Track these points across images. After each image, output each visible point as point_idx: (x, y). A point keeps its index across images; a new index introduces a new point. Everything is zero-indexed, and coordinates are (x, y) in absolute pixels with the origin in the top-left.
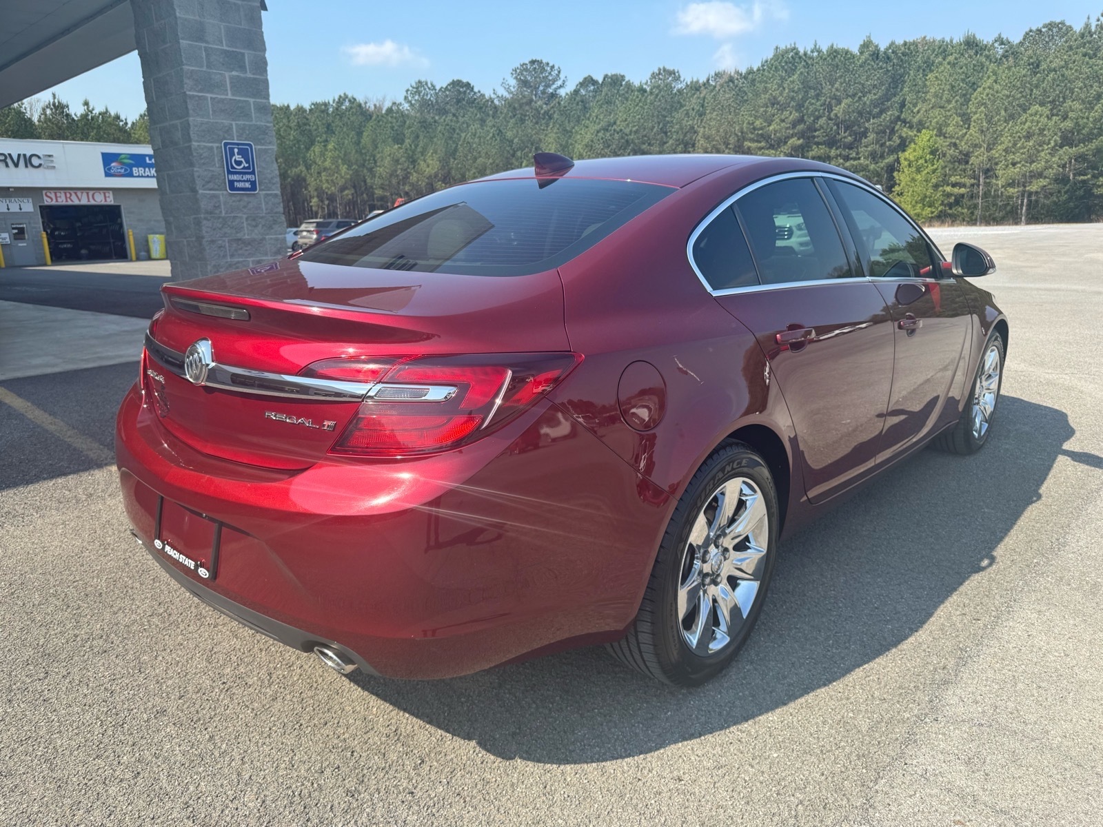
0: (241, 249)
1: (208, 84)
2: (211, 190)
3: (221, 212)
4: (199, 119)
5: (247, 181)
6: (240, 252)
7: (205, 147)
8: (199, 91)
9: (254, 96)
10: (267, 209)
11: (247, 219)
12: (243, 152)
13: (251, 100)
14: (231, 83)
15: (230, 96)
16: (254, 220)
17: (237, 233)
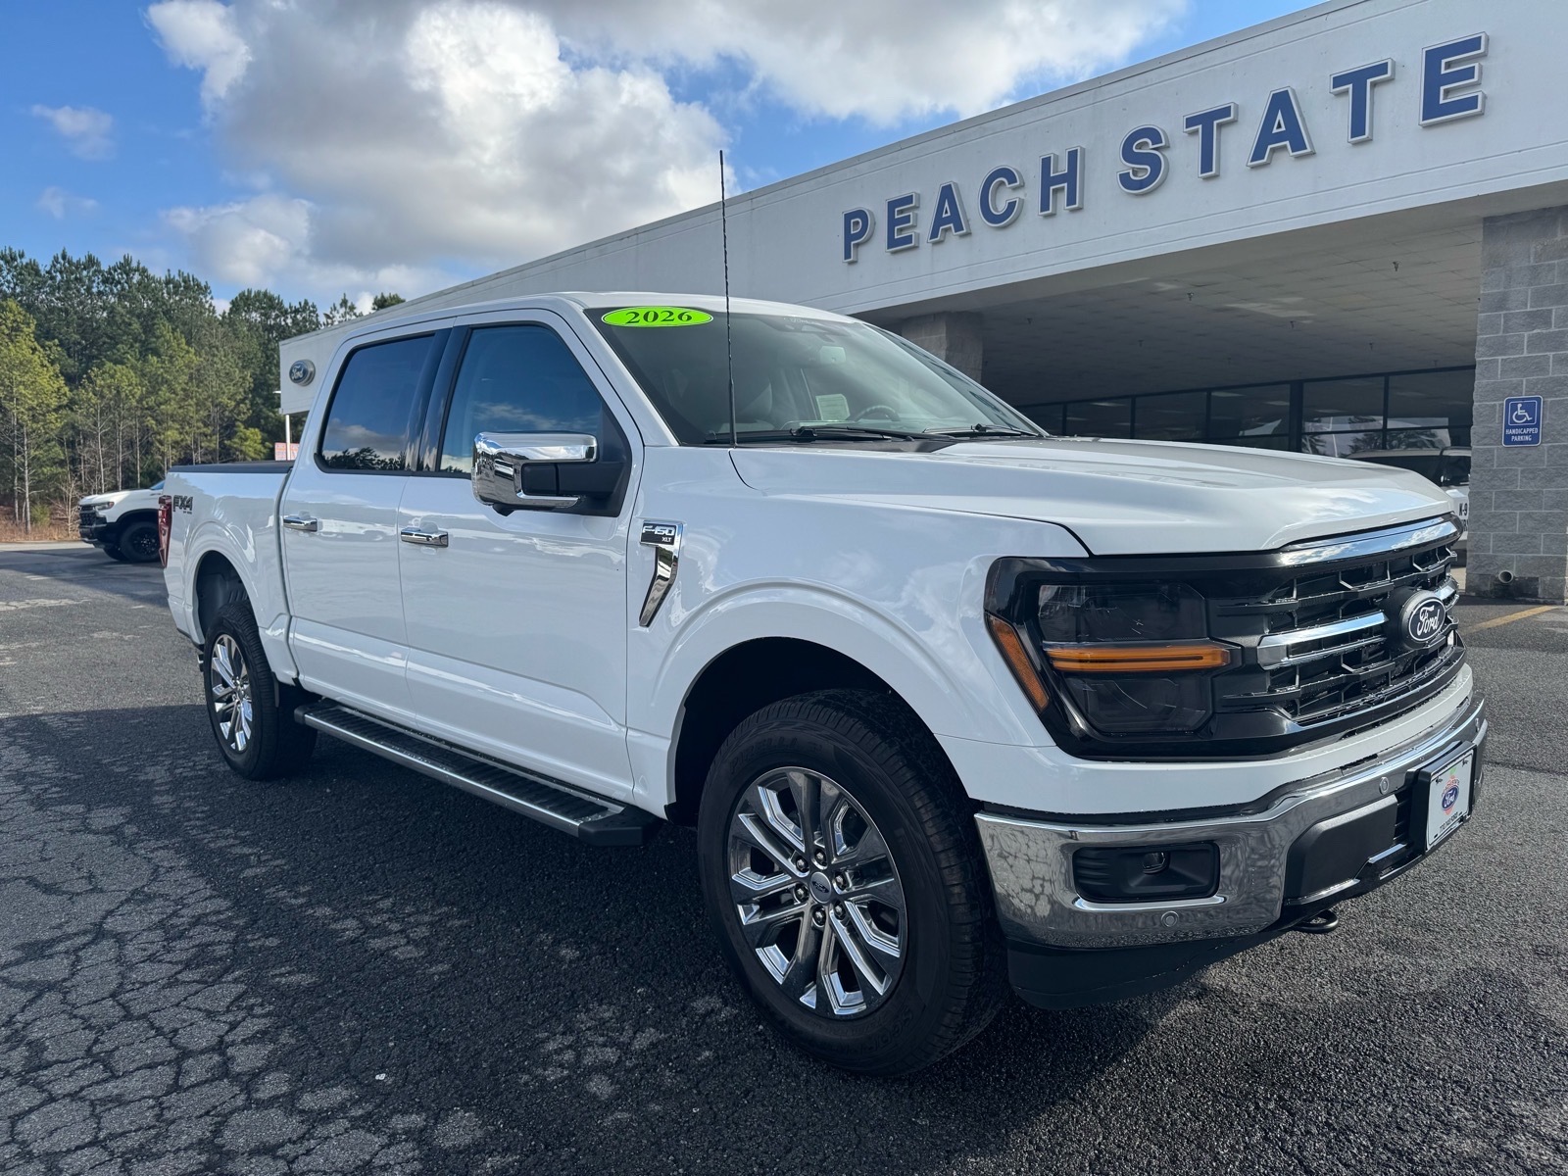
0: (1511, 501)
1: (1501, 347)
2: (1485, 445)
3: (1493, 465)
4: (1485, 381)
5: (1528, 434)
6: (1510, 504)
7: (1487, 405)
8: (1490, 356)
9: (1556, 349)
10: (1548, 462)
11: (1522, 472)
12: (1529, 407)
13: (1551, 354)
14: (1528, 342)
15: (1525, 354)
16: (1532, 472)
17: (1508, 485)
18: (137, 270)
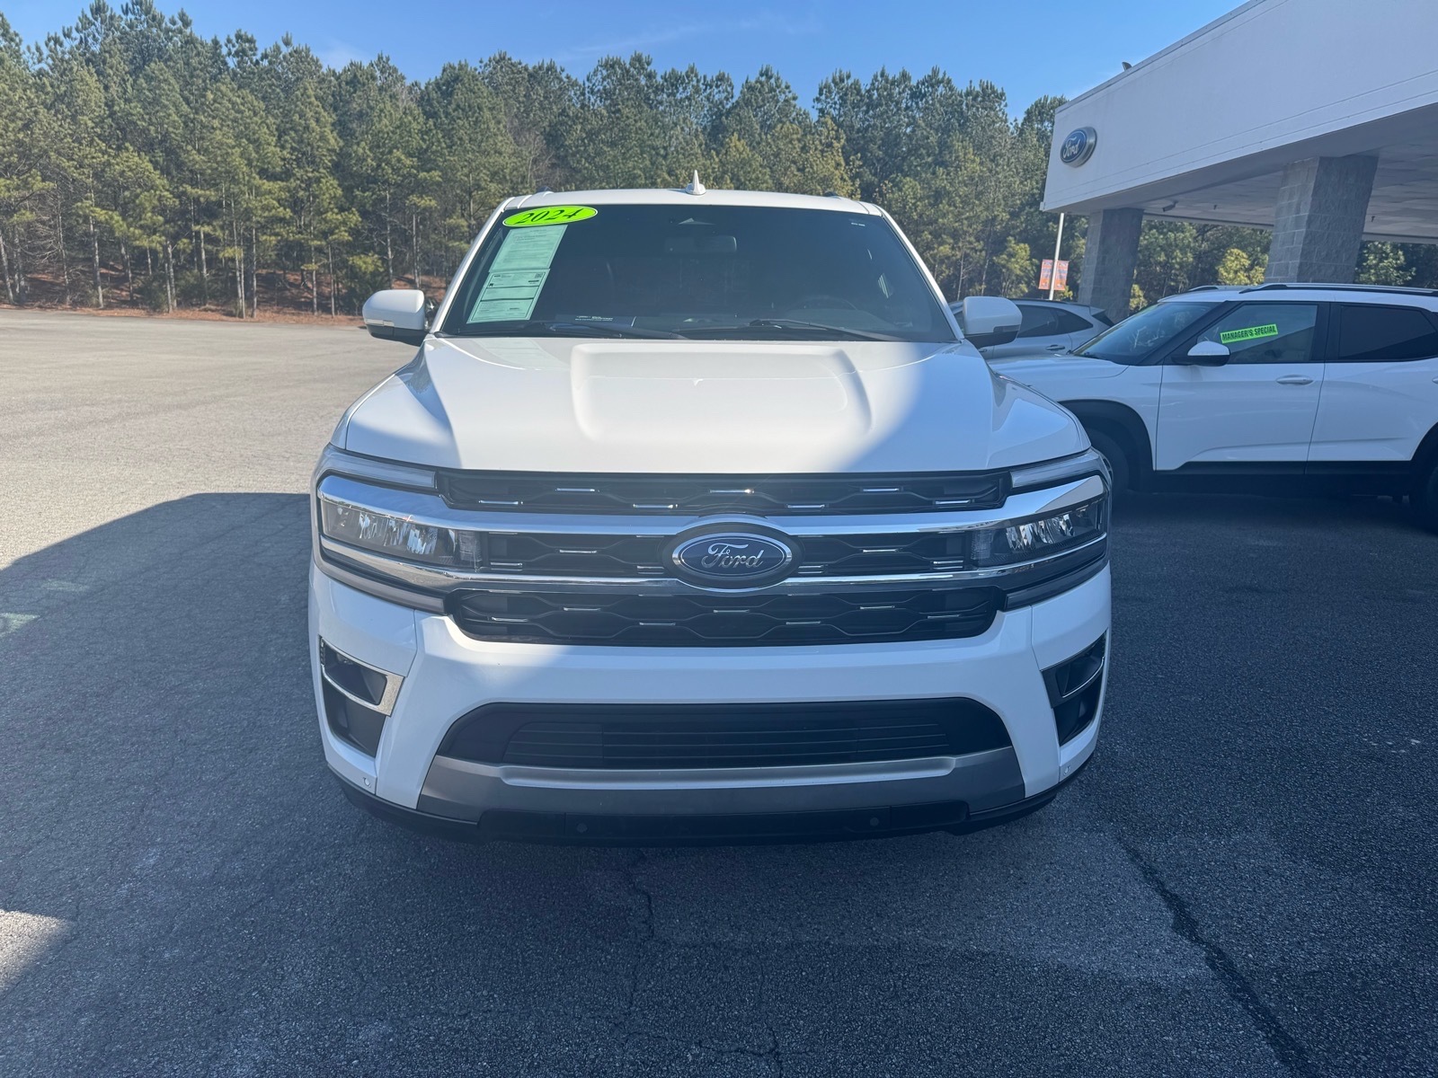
18: (942, 81)
